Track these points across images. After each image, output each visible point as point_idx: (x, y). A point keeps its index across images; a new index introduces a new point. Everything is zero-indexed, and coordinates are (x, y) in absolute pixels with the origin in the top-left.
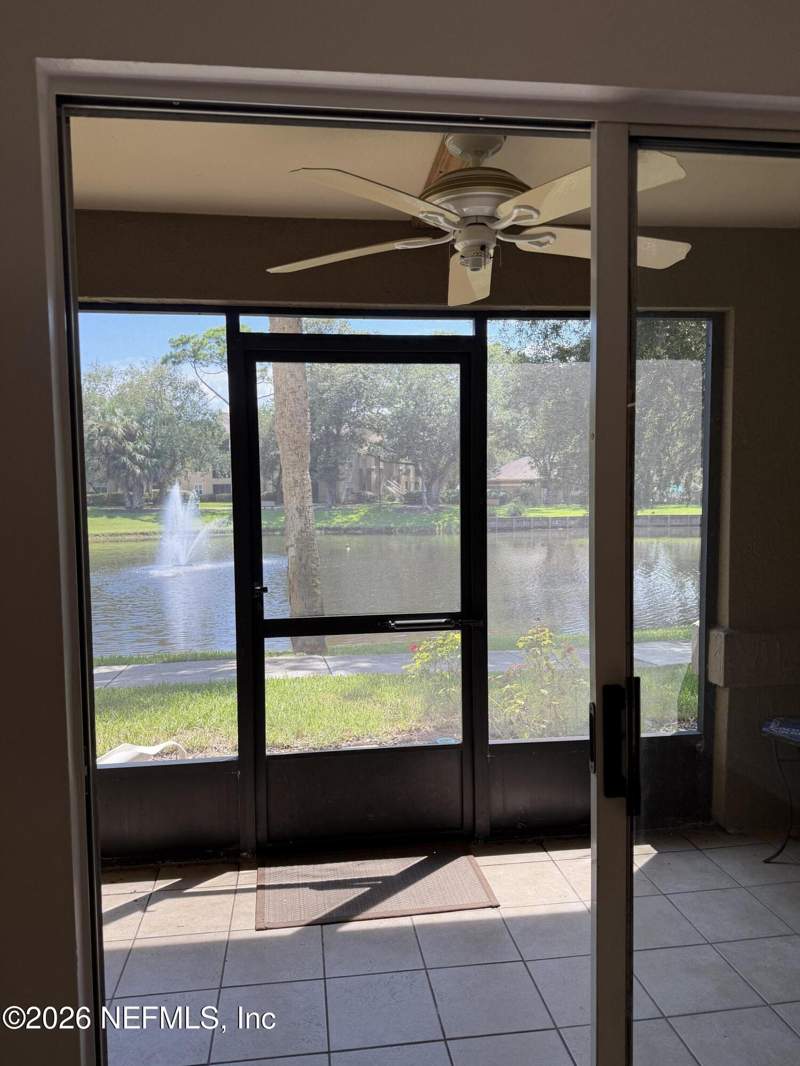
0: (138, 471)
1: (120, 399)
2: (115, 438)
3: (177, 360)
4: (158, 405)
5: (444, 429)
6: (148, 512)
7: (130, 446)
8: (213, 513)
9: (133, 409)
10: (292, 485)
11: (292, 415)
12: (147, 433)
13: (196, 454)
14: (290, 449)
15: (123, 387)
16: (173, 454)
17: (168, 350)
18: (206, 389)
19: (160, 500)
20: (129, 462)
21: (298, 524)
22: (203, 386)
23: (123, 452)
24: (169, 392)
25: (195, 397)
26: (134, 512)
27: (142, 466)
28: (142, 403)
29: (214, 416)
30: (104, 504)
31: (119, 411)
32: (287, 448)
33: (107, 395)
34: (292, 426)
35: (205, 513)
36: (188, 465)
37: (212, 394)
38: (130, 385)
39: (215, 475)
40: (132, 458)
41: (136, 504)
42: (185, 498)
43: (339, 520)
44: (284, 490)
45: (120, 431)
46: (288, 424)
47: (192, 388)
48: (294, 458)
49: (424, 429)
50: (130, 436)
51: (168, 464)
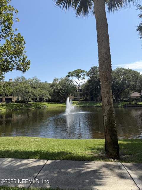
0: (62, 96)
1: (59, 83)
2: (58, 90)
3: (69, 76)
4: (65, 84)
5: (120, 86)
6: (63, 103)
7: (61, 91)
8: (75, 103)
9: (61, 85)
10: (106, 93)
11: (106, 68)
12: (64, 89)
13: (72, 92)
14: (105, 80)
15: (60, 81)
16: (68, 92)
17: (67, 74)
18: (74, 81)
19: (65, 101)
20: (60, 94)
21: (108, 108)
22: (73, 80)
23: (60, 92)
24: (67, 82)
25: (72, 82)
26: (61, 103)
27: (63, 95)
28: (63, 84)
29: (75, 86)
30: (56, 101)
31: (59, 85)
32: (103, 80)
33: (57, 83)
34: (106, 72)
35: (73, 103)
36: (70, 94)
37: (74, 82)
38: (61, 81)
39: (75, 96)
40: (61, 93)
41: (62, 101)
42: (70, 100)
43: (98, 104)
44: (102, 95)
45: (59, 89)
46: (104, 71)
47: (71, 81)
48: (106, 83)
49: (115, 86)
50: (61, 89)
51: (67, 94)
